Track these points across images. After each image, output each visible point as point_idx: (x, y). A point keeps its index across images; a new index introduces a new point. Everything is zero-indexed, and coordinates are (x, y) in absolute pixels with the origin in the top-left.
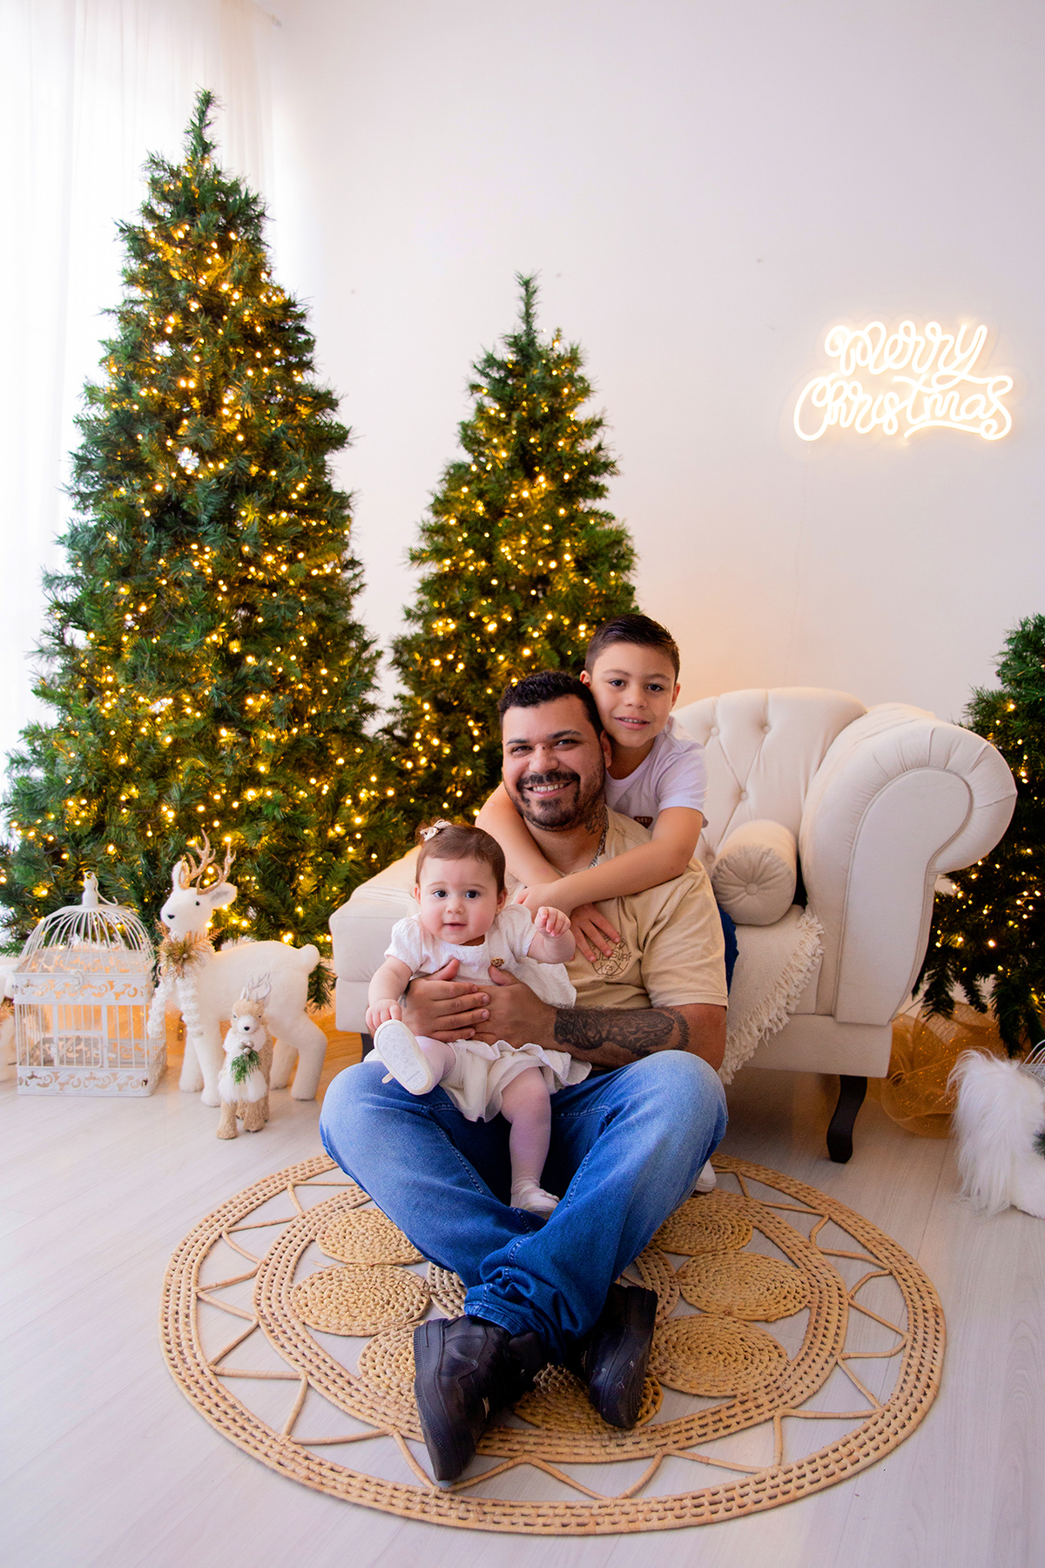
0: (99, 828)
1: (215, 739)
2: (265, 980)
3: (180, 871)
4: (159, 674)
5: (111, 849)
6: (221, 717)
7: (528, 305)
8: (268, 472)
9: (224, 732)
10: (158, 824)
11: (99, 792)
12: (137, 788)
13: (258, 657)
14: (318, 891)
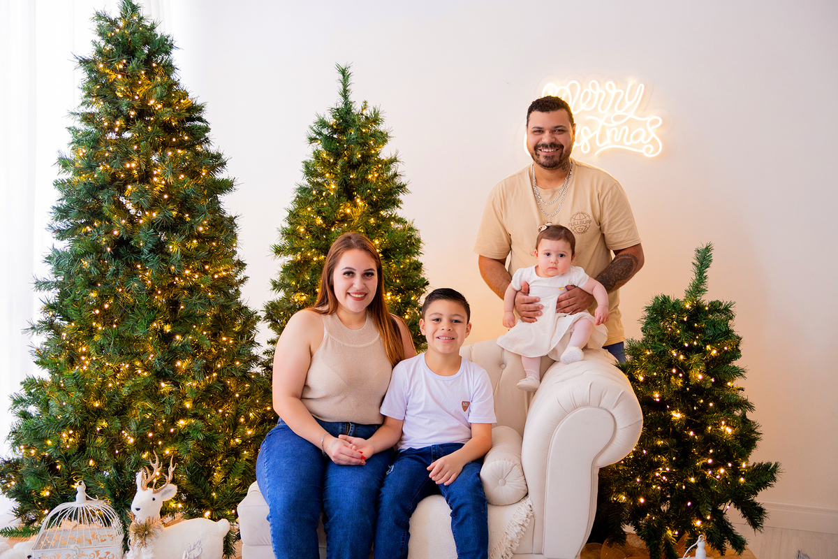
0: (82, 448)
1: (157, 389)
2: (198, 545)
3: (140, 478)
4: (120, 350)
5: (91, 463)
6: (160, 376)
7: (345, 86)
8: (184, 215)
9: (163, 385)
10: (123, 444)
11: (82, 426)
12: (106, 421)
13: (183, 335)
14: (225, 482)
